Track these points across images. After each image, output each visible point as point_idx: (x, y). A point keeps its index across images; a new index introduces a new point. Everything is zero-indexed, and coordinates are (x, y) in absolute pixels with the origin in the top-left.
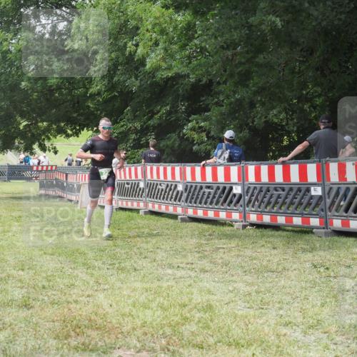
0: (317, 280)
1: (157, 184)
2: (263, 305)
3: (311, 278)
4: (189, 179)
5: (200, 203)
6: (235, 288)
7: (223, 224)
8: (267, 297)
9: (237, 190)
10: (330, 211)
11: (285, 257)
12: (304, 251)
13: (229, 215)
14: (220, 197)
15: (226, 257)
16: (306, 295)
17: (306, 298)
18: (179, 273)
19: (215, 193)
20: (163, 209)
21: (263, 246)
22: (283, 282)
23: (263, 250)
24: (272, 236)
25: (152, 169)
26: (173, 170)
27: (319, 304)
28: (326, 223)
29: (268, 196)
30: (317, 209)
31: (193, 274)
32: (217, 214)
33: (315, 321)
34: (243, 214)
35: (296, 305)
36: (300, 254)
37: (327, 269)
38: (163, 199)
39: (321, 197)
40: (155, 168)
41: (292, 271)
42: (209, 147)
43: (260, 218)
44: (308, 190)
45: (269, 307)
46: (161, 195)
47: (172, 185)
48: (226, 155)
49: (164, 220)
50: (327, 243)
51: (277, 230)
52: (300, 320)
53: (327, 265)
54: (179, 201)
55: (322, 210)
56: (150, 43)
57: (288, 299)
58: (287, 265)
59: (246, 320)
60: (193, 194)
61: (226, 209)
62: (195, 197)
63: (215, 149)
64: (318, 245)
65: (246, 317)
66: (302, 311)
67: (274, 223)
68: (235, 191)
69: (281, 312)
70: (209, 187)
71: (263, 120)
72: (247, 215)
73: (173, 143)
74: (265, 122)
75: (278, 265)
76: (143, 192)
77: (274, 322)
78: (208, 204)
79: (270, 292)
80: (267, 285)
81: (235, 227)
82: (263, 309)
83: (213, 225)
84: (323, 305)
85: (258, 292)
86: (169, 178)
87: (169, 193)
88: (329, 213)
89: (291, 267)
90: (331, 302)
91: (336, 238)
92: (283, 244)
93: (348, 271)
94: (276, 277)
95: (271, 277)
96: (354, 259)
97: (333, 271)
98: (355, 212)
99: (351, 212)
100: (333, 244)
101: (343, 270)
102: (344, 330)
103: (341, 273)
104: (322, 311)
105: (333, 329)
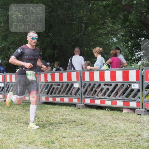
8: (12, 131)
9: (2, 85)
11: (21, 114)
17: (29, 131)
21: (12, 109)
22: (20, 124)
23: (12, 111)
27: (34, 133)
28: (39, 99)
33: (32, 141)
34: (4, 95)
35: (24, 134)
37: (39, 118)
45: (13, 135)
50: (39, 108)
52: (26, 140)
53: (39, 116)
57: (21, 131)
58: (22, 117)
59: (2, 142)
65: (2, 140)
66: (27, 137)
69: (18, 137)
72: (6, 96)
75: (18, 117)
77: (14, 141)
79: (14, 129)
80: (13, 126)
82: (10, 136)
84: (36, 134)
85: (8, 129)
88: (40, 95)
89: (24, 118)
90: (39, 132)
91: (43, 105)
92: (21, 108)
93: (47, 119)
94: (17, 123)
95: (15, 122)
96: (50, 114)
97: (41, 119)
98: (51, 94)
99: (49, 94)
100: (42, 108)
101: (45, 118)
102: (44, 144)
103: (44, 120)
104: (35, 136)
105: (39, 143)
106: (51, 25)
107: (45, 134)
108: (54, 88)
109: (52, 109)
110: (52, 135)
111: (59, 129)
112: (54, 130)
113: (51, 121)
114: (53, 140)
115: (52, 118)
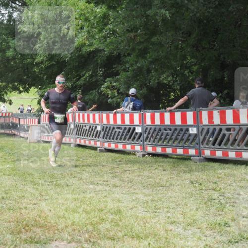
0: (194, 192)
1: (83, 126)
2: (156, 210)
3: (189, 191)
4: (105, 122)
5: (113, 139)
6: (137, 198)
7: (129, 153)
8: (159, 204)
9: (139, 130)
10: (203, 145)
11: (172, 177)
12: (185, 172)
13: (133, 147)
14: (127, 135)
15: (131, 176)
16: (186, 203)
17: (186, 205)
18: (98, 188)
19: (123, 132)
20: (87, 143)
21: (156, 169)
22: (170, 194)
23: (156, 171)
24: (163, 162)
25: (79, 115)
26: (94, 116)
27: (195, 209)
28: (200, 153)
29: (160, 134)
30: (194, 143)
31: (108, 188)
32: (124, 147)
33: (192, 221)
34: (142, 147)
35: (179, 209)
36: (182, 174)
37: (201, 184)
38: (87, 136)
39: (196, 135)
40: (81, 115)
41: (176, 186)
42: (119, 100)
43: (154, 149)
44: (187, 130)
45: (161, 211)
46: (86, 133)
47: (93, 126)
48: (131, 106)
49: (87, 151)
50: (201, 167)
51: (167, 158)
52: (181, 220)
53: (201, 181)
54: (98, 137)
55: (197, 144)
56: (78, 28)
57: (173, 205)
58: (174, 182)
59: (144, 220)
60: (108, 133)
61: (131, 143)
62: (109, 134)
63: (123, 101)
64: (194, 168)
65: (144, 218)
66: (183, 214)
67: (164, 153)
68: (137, 131)
69: (169, 214)
70: (119, 128)
71: (156, 81)
72: (145, 147)
73: (94, 97)
74: (158, 83)
75: (167, 181)
76: (73, 131)
77: (164, 221)
78: (118, 140)
79: (161, 200)
80: (159, 196)
81: (137, 156)
82: (156, 212)
83: (122, 154)
84: (197, 209)
85: (152, 201)
86: (91, 121)
87: (91, 132)
88: (202, 146)
90: (203, 207)
91: (207, 163)
92: (170, 168)
93: (214, 186)
94: (165, 190)
95: (162, 190)
96: (218, 178)
97: (204, 186)
98: (220, 145)
99: (216, 146)
100: (204, 167)
101: (211, 185)
102: (212, 226)
103: (210, 187)
104: (197, 214)
105: (204, 226)
106: (217, 29)
107: (213, 210)
108: (224, 135)
109: (221, 169)
110: (225, 213)
111: (235, 203)
112: (228, 205)
113: (222, 190)
114: (227, 221)
115: (223, 184)
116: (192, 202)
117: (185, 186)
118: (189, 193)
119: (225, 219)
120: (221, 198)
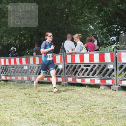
0: (26, 99)
3: (24, 98)
8: (8, 106)
10: (31, 74)
11: (15, 91)
12: (21, 89)
16: (21, 105)
17: (22, 106)
22: (13, 100)
23: (7, 89)
27: (26, 108)
28: (29, 79)
29: (9, 70)
33: (24, 114)
35: (18, 108)
36: (20, 90)
37: (29, 95)
39: (27, 70)
41: (17, 96)
44: (23, 67)
50: (29, 86)
51: (12, 82)
52: (19, 113)
53: (29, 93)
57: (15, 106)
58: (15, 94)
64: (26, 87)
66: (20, 110)
69: (12, 111)
74: (7, 43)
75: (12, 94)
77: (10, 115)
79: (9, 104)
80: (8, 102)
82: (6, 110)
84: (27, 108)
85: (4, 104)
89: (17, 95)
90: (30, 106)
92: (14, 87)
93: (36, 95)
94: (11, 99)
95: (9, 99)
96: (39, 91)
97: (31, 96)
98: (39, 74)
99: (37, 75)
100: (32, 86)
101: (35, 95)
102: (34, 116)
103: (34, 96)
104: (27, 110)
105: (31, 116)
107: (35, 108)
109: (40, 87)
110: (41, 109)
111: (47, 103)
112: (43, 105)
113: (40, 97)
114: (42, 113)
115: (41, 94)
116: (25, 104)
117: (21, 96)
118: (23, 100)
119: (41, 112)
120: (40, 101)
